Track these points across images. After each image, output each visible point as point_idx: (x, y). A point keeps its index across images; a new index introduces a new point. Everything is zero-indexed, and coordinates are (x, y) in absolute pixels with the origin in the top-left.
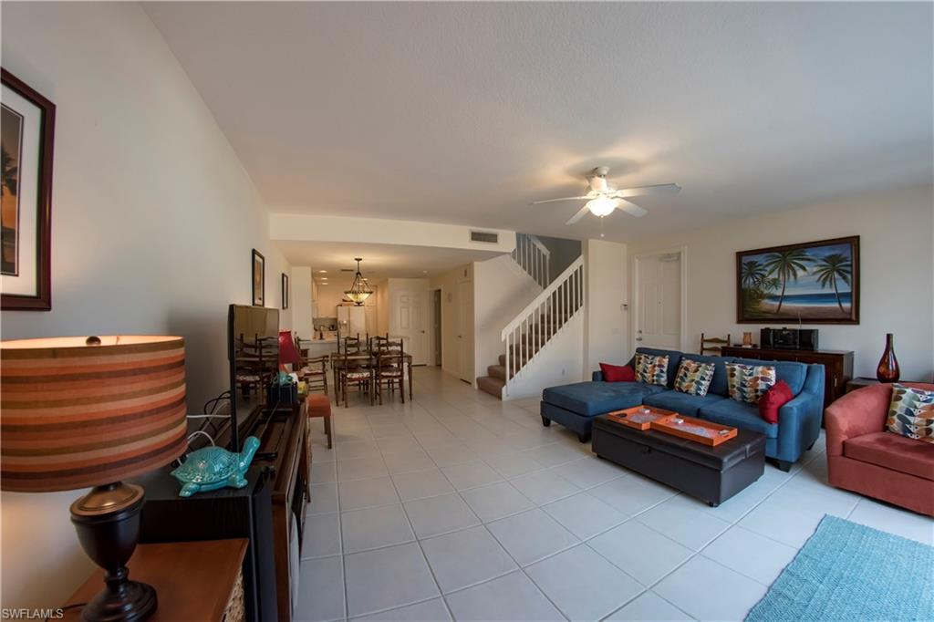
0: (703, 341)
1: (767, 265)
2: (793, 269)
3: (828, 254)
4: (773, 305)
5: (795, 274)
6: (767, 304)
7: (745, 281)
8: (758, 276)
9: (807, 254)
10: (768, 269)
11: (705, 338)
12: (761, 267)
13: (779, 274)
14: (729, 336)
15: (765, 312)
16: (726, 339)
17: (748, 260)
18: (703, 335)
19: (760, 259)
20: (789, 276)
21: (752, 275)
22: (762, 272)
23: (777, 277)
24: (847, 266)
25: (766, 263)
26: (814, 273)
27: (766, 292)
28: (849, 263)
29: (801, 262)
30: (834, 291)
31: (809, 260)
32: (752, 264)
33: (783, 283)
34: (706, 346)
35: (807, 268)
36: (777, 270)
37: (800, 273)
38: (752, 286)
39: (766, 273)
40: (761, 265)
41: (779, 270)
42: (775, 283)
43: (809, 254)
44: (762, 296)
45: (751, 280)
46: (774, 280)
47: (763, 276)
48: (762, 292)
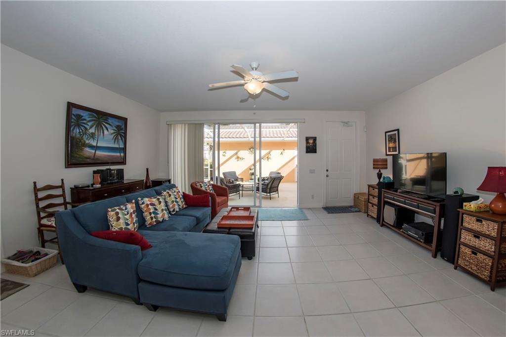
0: (36, 190)
1: (89, 121)
2: (102, 128)
3: (118, 124)
4: (91, 153)
5: (103, 133)
6: (88, 152)
7: (73, 130)
8: (82, 128)
9: (109, 120)
10: (90, 124)
11: (38, 187)
12: (85, 122)
13: (95, 130)
14: (62, 180)
15: (87, 158)
16: (60, 184)
17: (77, 113)
18: (35, 183)
19: (85, 114)
20: (100, 133)
21: (79, 125)
22: (86, 126)
23: (94, 132)
24: (123, 133)
25: (88, 119)
26: (112, 134)
27: (87, 142)
28: (123, 131)
29: (106, 125)
30: (118, 147)
31: (110, 125)
32: (79, 117)
33: (97, 137)
34: (41, 195)
35: (109, 129)
36: (95, 126)
37: (106, 132)
38: (78, 136)
39: (88, 127)
40: (85, 120)
41: (96, 127)
42: (92, 136)
43: (110, 120)
44: (85, 145)
45: (78, 131)
46: (92, 133)
47: (86, 129)
48: (85, 142)
